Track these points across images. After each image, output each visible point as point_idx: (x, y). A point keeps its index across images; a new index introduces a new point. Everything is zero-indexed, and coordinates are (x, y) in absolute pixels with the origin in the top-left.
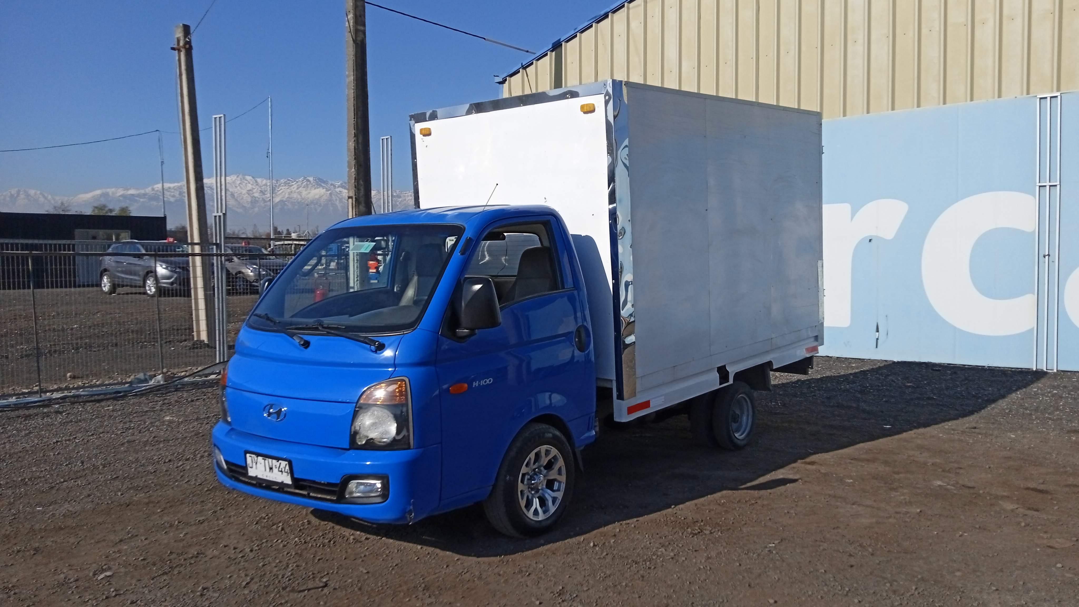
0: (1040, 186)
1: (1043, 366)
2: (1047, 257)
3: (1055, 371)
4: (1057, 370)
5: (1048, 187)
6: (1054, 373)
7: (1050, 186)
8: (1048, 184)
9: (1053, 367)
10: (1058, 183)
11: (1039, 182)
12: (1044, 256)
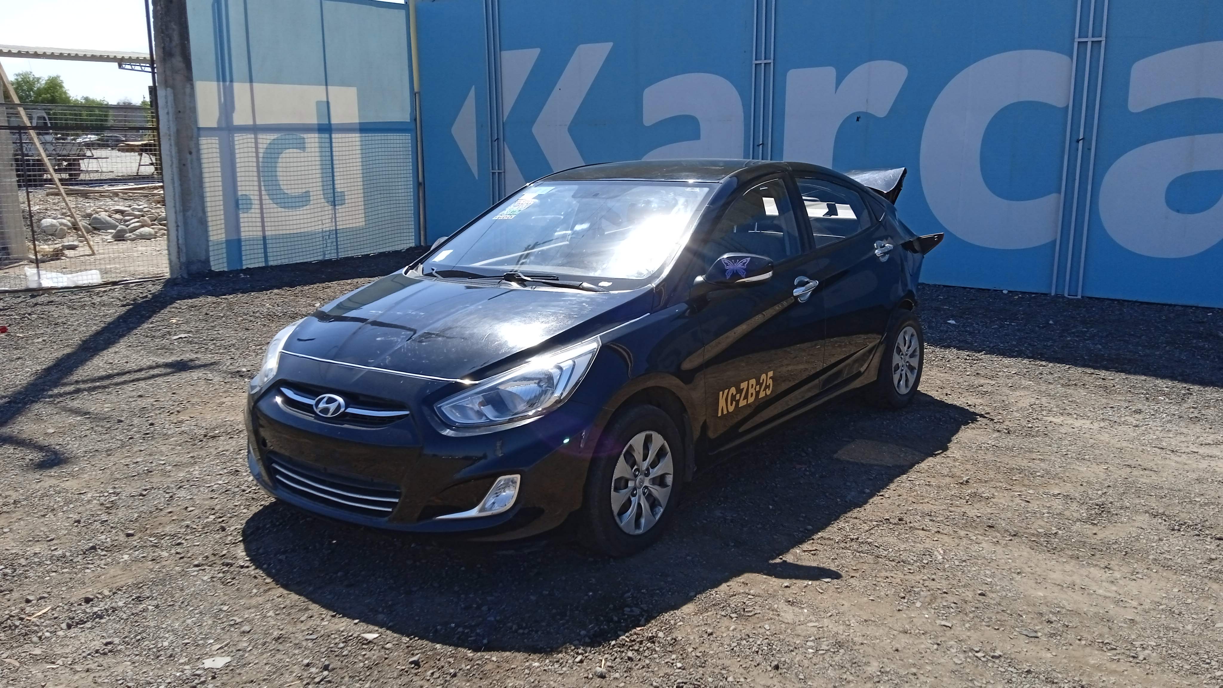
0: (1079, 42)
1: (1063, 291)
2: (1081, 142)
3: (1079, 297)
4: (1082, 297)
5: (1089, 44)
6: (1078, 300)
7: (1092, 42)
8: (1090, 40)
9: (1077, 292)
10: (1103, 39)
11: (1079, 37)
12: (1078, 141)
